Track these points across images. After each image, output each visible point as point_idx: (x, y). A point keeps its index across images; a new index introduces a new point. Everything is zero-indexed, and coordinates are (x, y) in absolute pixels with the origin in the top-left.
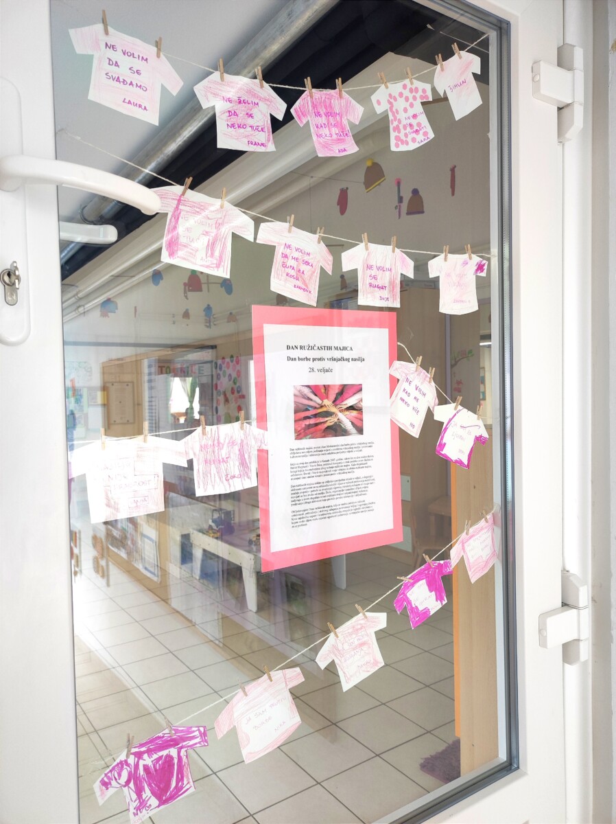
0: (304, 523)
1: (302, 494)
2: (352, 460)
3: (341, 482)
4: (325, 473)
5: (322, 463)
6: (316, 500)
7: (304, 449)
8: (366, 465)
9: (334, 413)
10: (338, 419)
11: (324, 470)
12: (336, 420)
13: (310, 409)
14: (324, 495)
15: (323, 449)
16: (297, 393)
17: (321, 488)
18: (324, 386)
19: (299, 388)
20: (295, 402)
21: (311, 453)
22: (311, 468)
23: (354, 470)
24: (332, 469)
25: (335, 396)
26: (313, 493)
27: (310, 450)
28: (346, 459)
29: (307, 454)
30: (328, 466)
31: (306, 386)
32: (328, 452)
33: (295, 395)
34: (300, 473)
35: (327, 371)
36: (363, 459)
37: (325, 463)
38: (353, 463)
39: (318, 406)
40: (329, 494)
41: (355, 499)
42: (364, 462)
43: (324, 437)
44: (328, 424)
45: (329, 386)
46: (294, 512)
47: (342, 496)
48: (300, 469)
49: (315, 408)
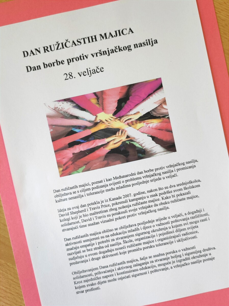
0: (94, 287)
1: (84, 249)
2: (162, 191)
3: (147, 225)
4: (117, 216)
5: (110, 203)
6: (109, 253)
7: (76, 187)
8: (189, 196)
9: (118, 130)
10: (128, 137)
11: (114, 212)
12: (124, 139)
13: (77, 130)
14: (121, 246)
15: (108, 183)
16: (52, 113)
17: (115, 237)
18: (95, 94)
19: (53, 105)
20: (51, 126)
21: (88, 192)
22: (93, 211)
23: (167, 206)
24: (128, 209)
25: (116, 105)
26: (101, 245)
27: (87, 187)
28: (151, 191)
29: (83, 193)
30: (120, 205)
31: (65, 100)
32: (117, 186)
33: (48, 116)
34: (74, 221)
35: (95, 72)
36: (182, 187)
37: (114, 202)
38: (165, 196)
39: (89, 124)
40: (129, 244)
41: (177, 246)
42: (184, 191)
43: (107, 165)
44: (111, 146)
45: (102, 92)
46: (75, 273)
47: (152, 244)
48: (74, 216)
49: (86, 128)
